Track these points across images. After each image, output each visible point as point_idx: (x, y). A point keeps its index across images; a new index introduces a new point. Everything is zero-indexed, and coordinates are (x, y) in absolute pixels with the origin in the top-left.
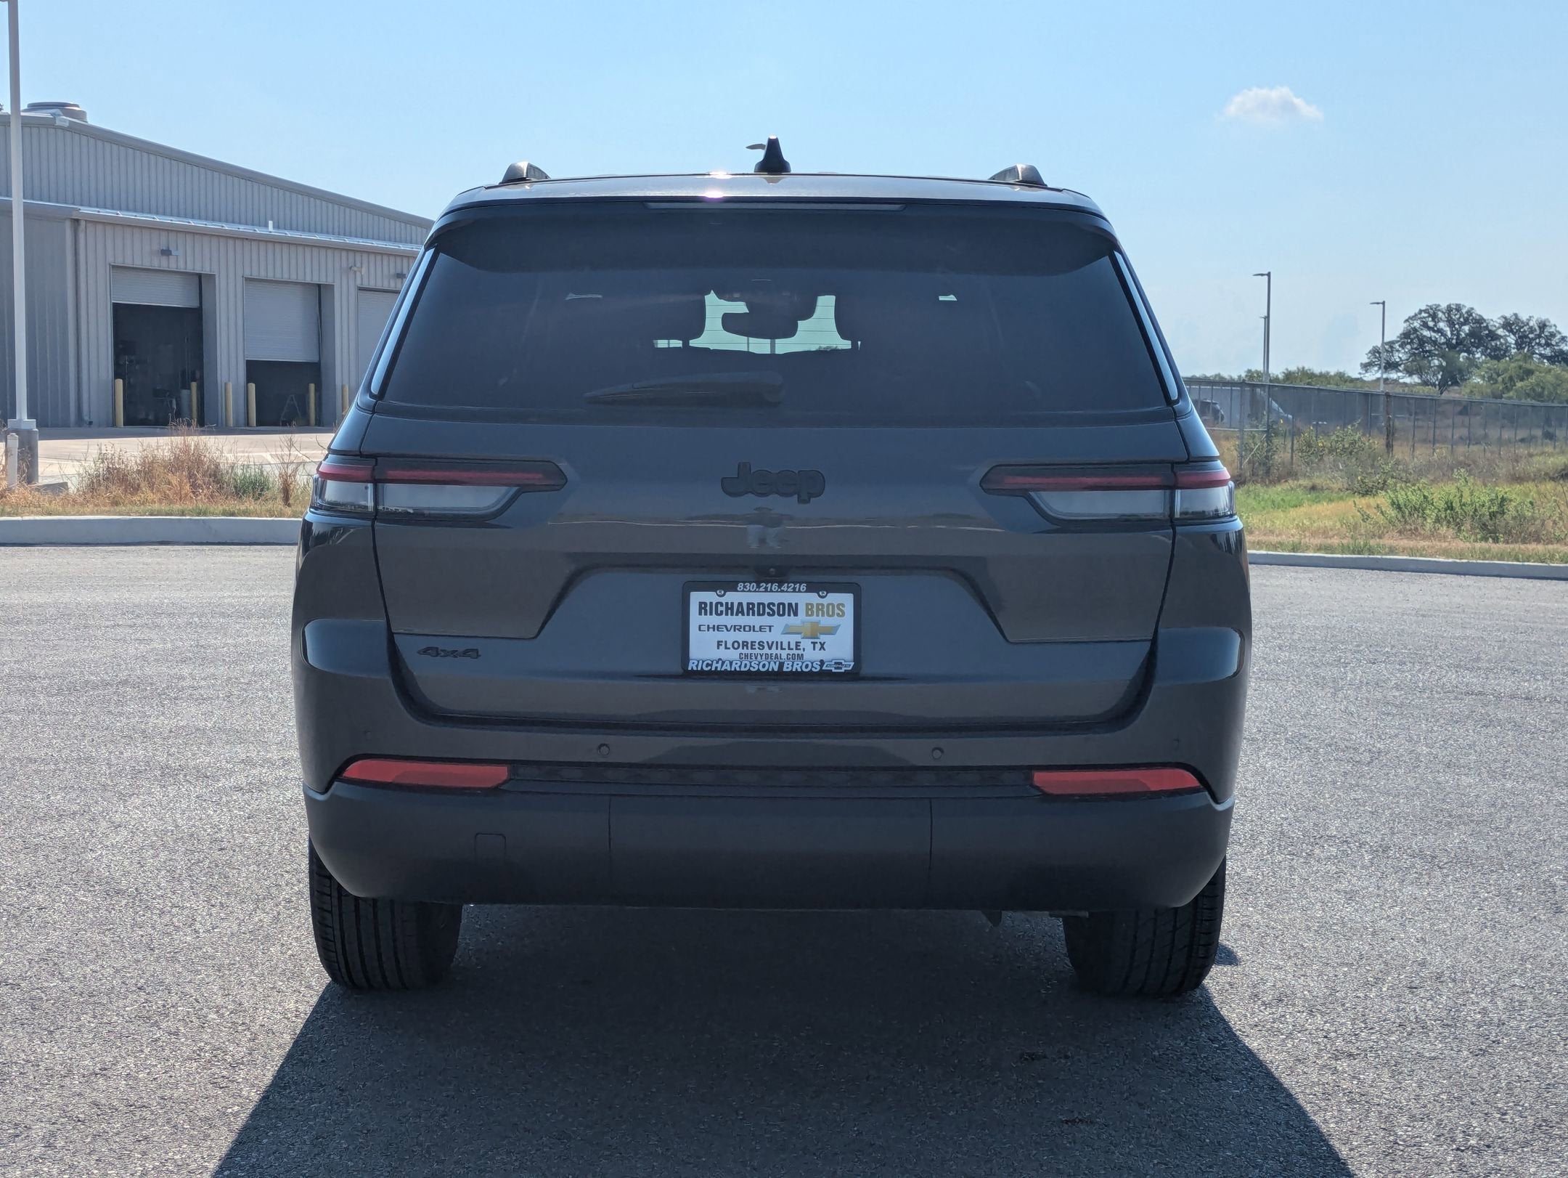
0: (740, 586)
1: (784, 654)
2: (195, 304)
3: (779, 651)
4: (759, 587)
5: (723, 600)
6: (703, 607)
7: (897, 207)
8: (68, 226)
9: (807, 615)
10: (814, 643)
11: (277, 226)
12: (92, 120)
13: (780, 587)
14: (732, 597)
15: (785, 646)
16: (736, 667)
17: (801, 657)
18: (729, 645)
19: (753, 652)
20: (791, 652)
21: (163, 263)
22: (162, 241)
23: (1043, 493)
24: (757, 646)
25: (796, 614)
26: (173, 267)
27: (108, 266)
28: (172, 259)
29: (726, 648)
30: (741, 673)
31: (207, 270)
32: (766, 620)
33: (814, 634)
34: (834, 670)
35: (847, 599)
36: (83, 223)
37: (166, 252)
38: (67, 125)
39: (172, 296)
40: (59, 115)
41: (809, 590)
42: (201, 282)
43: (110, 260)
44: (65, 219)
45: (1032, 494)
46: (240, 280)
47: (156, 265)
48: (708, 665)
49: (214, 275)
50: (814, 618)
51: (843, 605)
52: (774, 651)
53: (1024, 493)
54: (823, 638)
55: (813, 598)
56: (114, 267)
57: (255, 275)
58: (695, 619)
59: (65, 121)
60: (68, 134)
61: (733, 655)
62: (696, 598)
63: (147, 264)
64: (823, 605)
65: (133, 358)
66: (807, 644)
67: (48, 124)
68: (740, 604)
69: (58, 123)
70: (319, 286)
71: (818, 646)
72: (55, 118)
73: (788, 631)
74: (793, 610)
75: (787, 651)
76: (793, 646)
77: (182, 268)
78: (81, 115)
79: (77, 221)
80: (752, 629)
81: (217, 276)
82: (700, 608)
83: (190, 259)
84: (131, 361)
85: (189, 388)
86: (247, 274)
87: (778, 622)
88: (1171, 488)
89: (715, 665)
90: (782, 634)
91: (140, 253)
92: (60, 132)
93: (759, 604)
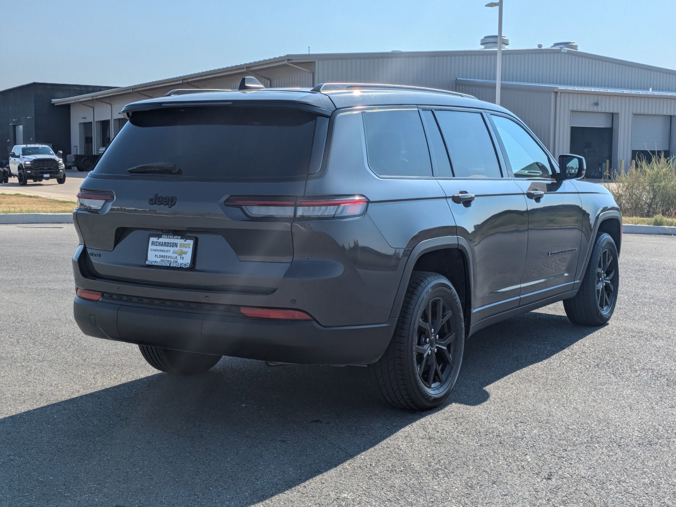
0: (163, 236)
1: (172, 260)
2: (609, 126)
3: (171, 259)
4: (168, 237)
5: (158, 241)
6: (153, 243)
7: (231, 103)
8: (553, 95)
9: (180, 247)
10: (181, 257)
11: (653, 90)
12: (580, 49)
13: (173, 237)
14: (161, 240)
15: (173, 258)
16: (158, 264)
17: (177, 262)
18: (158, 257)
19: (164, 259)
20: (174, 260)
21: (595, 109)
22: (593, 99)
23: (247, 207)
24: (165, 257)
25: (177, 247)
26: (599, 110)
27: (570, 111)
28: (599, 107)
29: (157, 257)
30: (159, 266)
31: (615, 111)
32: (168, 248)
33: (181, 253)
34: (184, 267)
35: (191, 242)
36: (559, 93)
37: (596, 104)
38: (566, 51)
39: (601, 123)
40: (563, 48)
41: (181, 239)
42: (613, 116)
43: (571, 108)
44: (551, 92)
45: (244, 207)
46: (631, 115)
47: (591, 110)
48: (151, 263)
49: (619, 113)
50: (181, 248)
51: (190, 244)
52: (170, 259)
53: (240, 207)
54: (183, 255)
55: (182, 241)
56: (572, 111)
57: (638, 112)
58: (151, 247)
59: (565, 50)
60: (567, 55)
61: (159, 260)
62: (152, 239)
63: (587, 109)
64: (184, 244)
65: (590, 149)
66: (179, 257)
67: (558, 52)
68: (162, 242)
69: (562, 51)
70: (671, 116)
71: (182, 258)
72: (561, 49)
73: (174, 253)
74: (176, 245)
75: (173, 260)
76: (175, 258)
77: (603, 110)
78: (575, 47)
79: (557, 92)
80: (164, 251)
81: (620, 114)
82: (152, 243)
83: (607, 107)
84: (588, 151)
85: (606, 162)
86: (635, 112)
87: (172, 249)
88: (296, 206)
89: (153, 263)
90: (173, 253)
91: (585, 105)
92: (563, 55)
93: (168, 243)
